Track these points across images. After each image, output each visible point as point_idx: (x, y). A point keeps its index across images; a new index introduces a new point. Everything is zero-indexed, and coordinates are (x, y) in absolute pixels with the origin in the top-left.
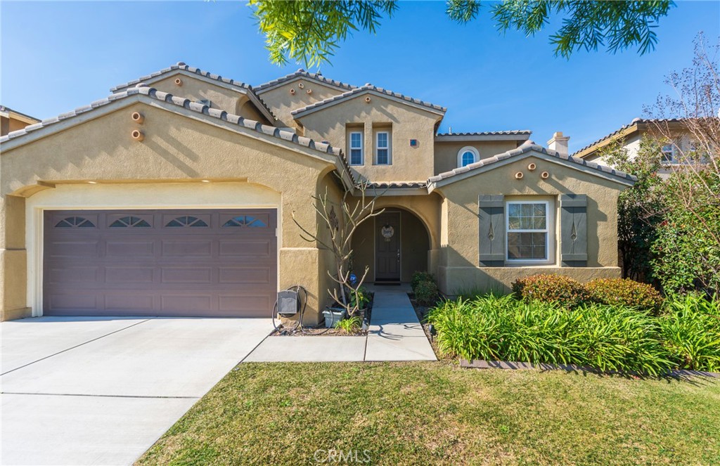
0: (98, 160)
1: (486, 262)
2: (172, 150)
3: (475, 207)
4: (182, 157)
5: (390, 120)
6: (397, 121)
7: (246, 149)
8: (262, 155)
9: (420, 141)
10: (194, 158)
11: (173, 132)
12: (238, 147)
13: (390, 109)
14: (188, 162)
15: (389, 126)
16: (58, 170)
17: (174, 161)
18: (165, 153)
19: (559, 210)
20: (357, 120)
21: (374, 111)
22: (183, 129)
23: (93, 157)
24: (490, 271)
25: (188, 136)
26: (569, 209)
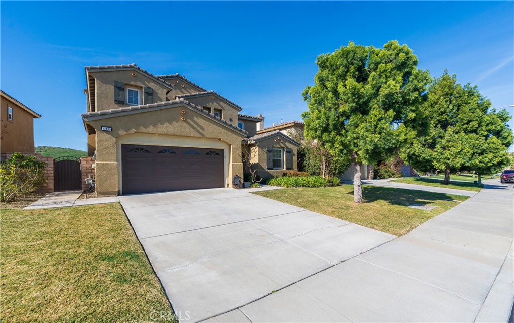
0: (164, 126)
1: (268, 169)
2: (195, 126)
3: (265, 150)
4: (199, 129)
5: (222, 109)
6: (224, 109)
7: (221, 129)
8: (226, 131)
9: (233, 120)
10: (203, 129)
11: (195, 119)
12: (218, 128)
13: (221, 103)
14: (201, 131)
15: (221, 111)
16: (145, 128)
17: (196, 130)
18: (192, 127)
19: (285, 152)
20: (208, 106)
21: (215, 103)
22: (199, 119)
23: (162, 124)
24: (269, 171)
25: (201, 121)
26: (287, 152)
